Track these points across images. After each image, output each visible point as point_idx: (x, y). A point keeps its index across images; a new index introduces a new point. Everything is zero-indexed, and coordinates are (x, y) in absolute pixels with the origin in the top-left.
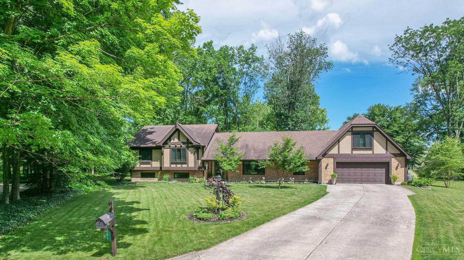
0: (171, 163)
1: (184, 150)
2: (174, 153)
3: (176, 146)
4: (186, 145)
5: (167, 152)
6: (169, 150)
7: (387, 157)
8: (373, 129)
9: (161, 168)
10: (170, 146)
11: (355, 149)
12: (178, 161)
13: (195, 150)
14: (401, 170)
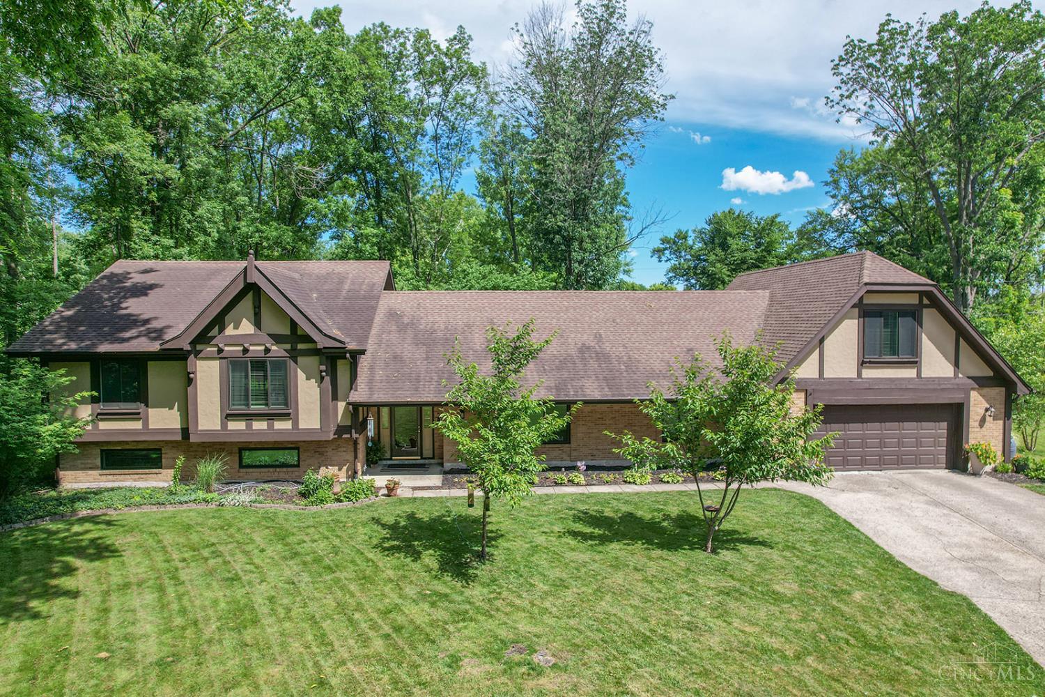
0: (228, 416)
1: (280, 365)
2: (238, 375)
3: (246, 351)
4: (288, 346)
5: (208, 374)
6: (216, 363)
7: (958, 388)
8: (921, 300)
9: (185, 432)
10: (220, 351)
11: (870, 362)
12: (256, 408)
13: (323, 368)
14: (994, 428)
